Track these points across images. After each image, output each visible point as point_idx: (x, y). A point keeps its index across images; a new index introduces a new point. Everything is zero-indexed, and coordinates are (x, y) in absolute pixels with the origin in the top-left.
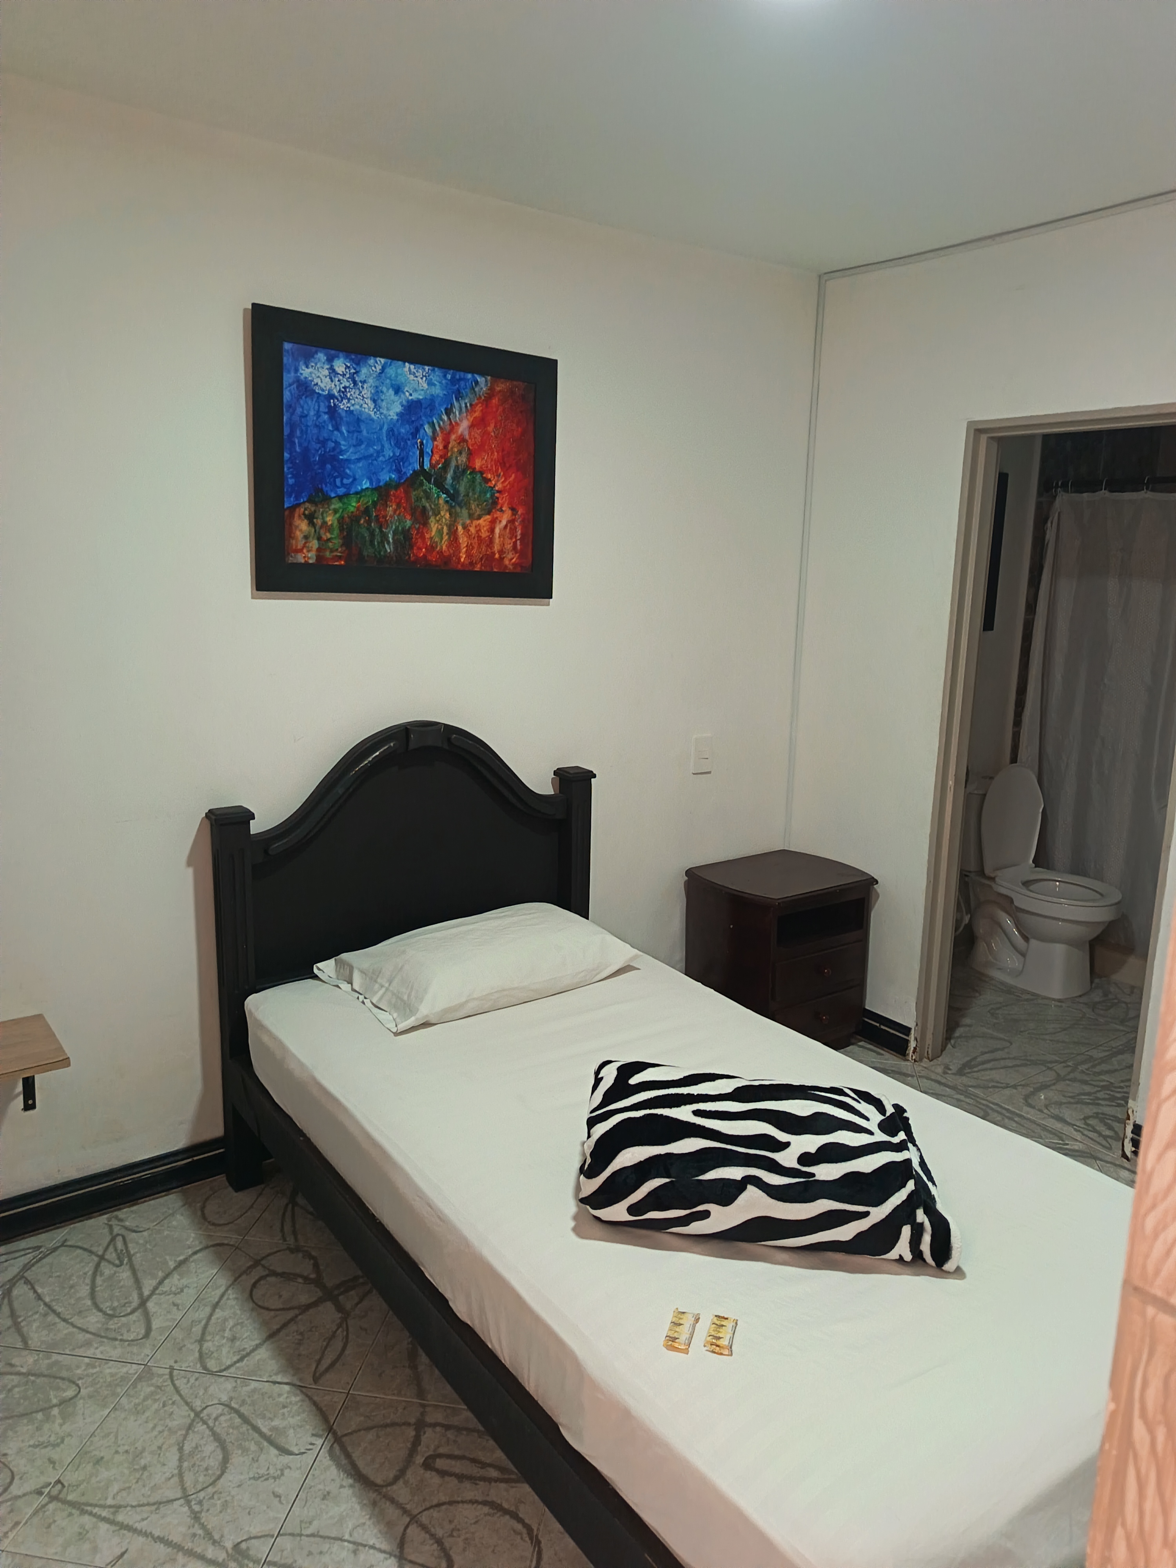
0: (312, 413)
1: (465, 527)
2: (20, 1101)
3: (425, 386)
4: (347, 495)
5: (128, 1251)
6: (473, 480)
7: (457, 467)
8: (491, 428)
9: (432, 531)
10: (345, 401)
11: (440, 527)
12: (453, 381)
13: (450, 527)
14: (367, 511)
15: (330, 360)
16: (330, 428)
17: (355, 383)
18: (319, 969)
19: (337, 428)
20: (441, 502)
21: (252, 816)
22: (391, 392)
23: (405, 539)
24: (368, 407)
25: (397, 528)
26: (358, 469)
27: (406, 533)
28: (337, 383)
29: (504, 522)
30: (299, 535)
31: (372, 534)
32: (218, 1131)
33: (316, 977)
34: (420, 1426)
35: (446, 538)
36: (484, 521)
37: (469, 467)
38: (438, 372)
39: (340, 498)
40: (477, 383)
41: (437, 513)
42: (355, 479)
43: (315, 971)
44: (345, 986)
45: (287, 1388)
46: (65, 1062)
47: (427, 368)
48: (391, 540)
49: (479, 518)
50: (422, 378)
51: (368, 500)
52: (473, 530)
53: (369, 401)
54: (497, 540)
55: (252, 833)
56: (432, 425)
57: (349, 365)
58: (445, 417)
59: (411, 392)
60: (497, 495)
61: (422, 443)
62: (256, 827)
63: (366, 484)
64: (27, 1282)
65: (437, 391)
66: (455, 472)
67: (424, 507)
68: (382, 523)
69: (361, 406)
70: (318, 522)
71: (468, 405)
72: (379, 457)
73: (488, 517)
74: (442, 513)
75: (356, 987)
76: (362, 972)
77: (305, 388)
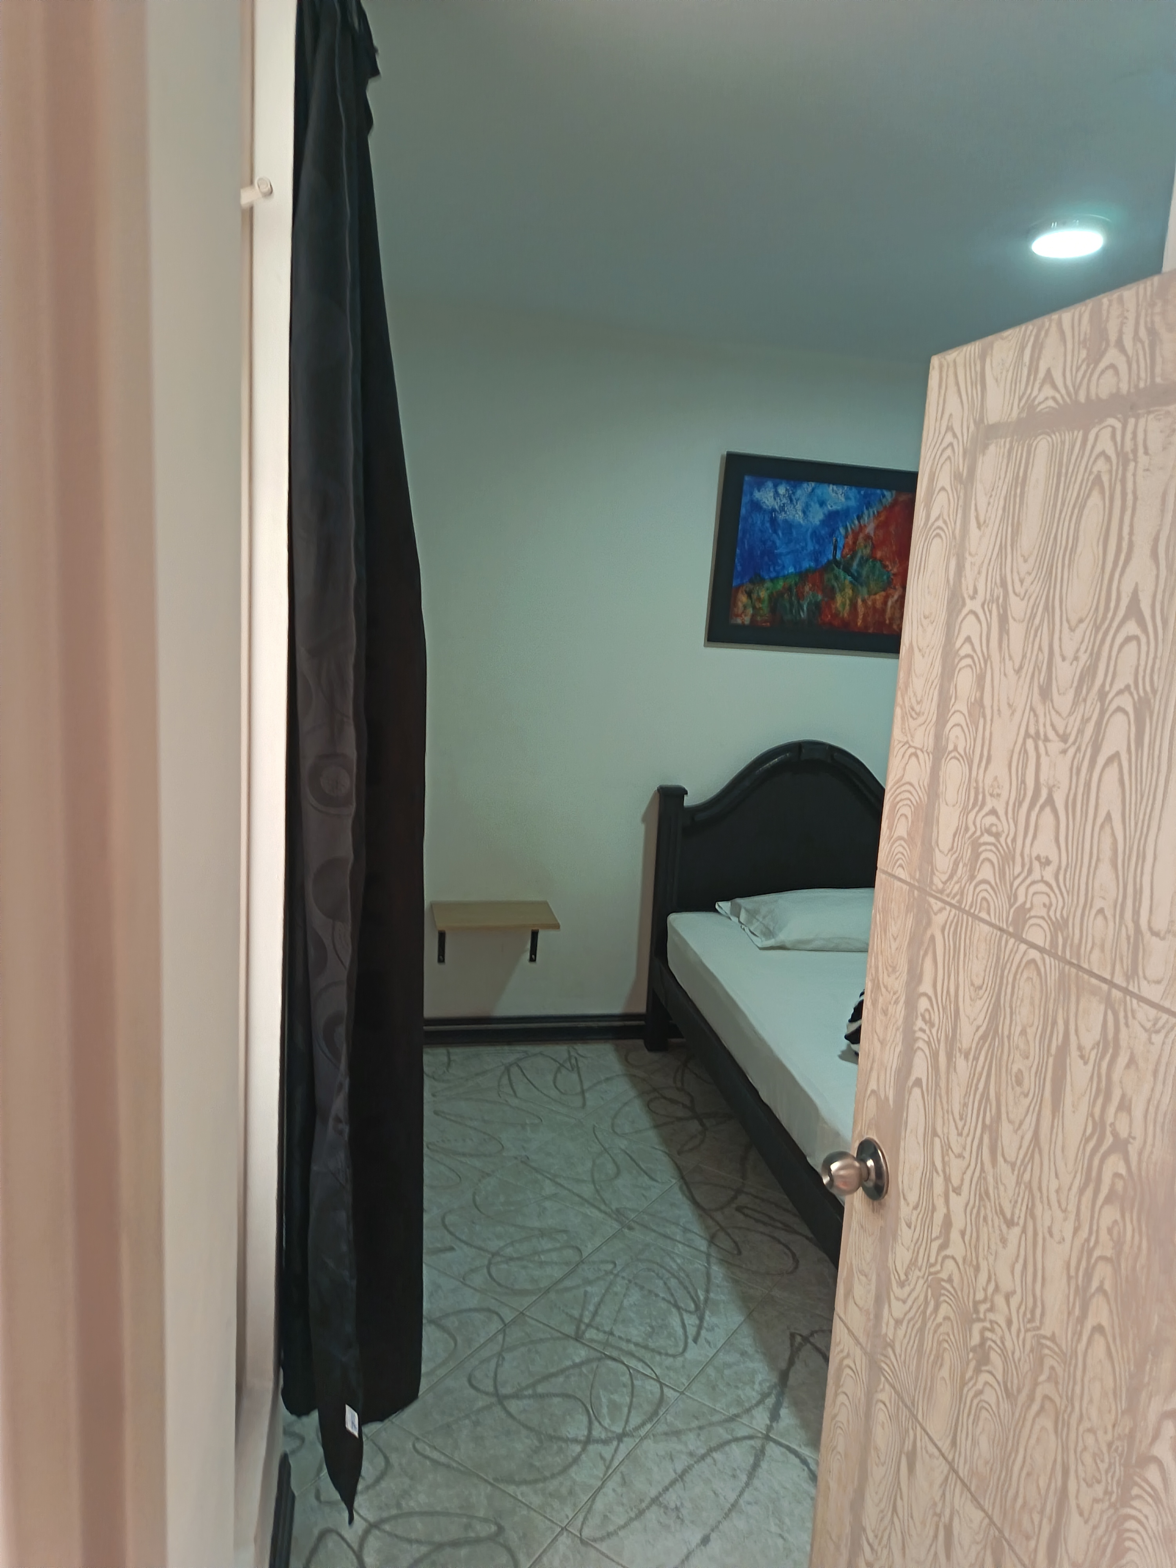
0: (759, 522)
1: (864, 601)
2: (527, 955)
3: (843, 500)
4: (777, 578)
5: (577, 1065)
6: (874, 566)
7: (862, 557)
8: (892, 529)
9: (837, 602)
10: (783, 513)
11: (843, 600)
12: (865, 496)
13: (851, 600)
14: (790, 589)
15: (776, 486)
16: (770, 531)
17: (791, 500)
18: (719, 906)
19: (775, 532)
20: (847, 582)
21: (685, 792)
22: (817, 506)
23: (817, 608)
24: (799, 517)
25: (811, 601)
26: (787, 560)
27: (817, 605)
28: (779, 501)
29: (896, 597)
30: (740, 605)
31: (791, 604)
32: (641, 1008)
33: (716, 911)
34: (739, 1192)
35: (847, 607)
36: (879, 597)
37: (873, 557)
38: (854, 490)
39: (772, 580)
40: (884, 496)
41: (842, 590)
42: (784, 567)
43: (717, 907)
44: (734, 919)
45: (660, 1152)
46: (557, 926)
47: (846, 487)
48: (805, 609)
49: (875, 594)
50: (841, 495)
51: (791, 581)
52: (870, 603)
53: (800, 513)
54: (889, 610)
55: (685, 804)
56: (846, 528)
57: (788, 488)
58: (856, 522)
59: (832, 504)
60: (892, 577)
61: (836, 541)
62: (688, 801)
63: (791, 570)
64: (518, 1066)
65: (852, 503)
66: (860, 561)
67: (833, 587)
68: (800, 596)
69: (794, 516)
70: (754, 596)
71: (876, 512)
72: (803, 550)
73: (883, 593)
74: (846, 590)
75: (742, 920)
76: (747, 911)
77: (756, 506)
